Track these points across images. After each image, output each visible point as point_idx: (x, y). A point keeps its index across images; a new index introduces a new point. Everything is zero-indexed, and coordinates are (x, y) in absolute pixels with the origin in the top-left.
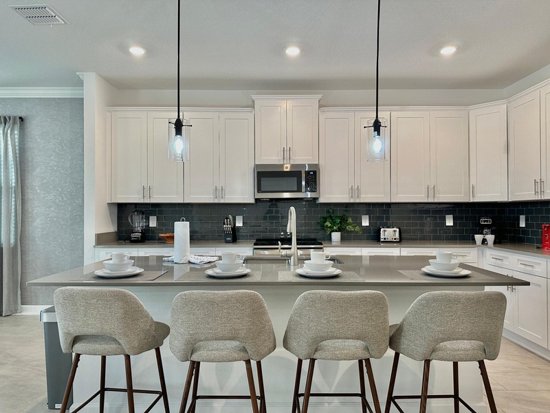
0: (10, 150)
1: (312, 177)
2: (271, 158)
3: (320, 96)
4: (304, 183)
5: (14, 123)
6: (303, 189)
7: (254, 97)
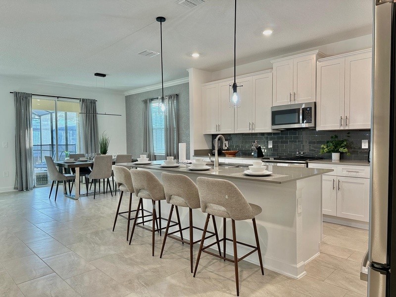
0: (173, 109)
1: (309, 112)
2: (283, 101)
3: (317, 51)
4: (301, 117)
5: (174, 98)
6: (301, 121)
7: (272, 62)
